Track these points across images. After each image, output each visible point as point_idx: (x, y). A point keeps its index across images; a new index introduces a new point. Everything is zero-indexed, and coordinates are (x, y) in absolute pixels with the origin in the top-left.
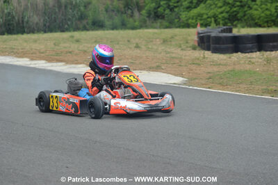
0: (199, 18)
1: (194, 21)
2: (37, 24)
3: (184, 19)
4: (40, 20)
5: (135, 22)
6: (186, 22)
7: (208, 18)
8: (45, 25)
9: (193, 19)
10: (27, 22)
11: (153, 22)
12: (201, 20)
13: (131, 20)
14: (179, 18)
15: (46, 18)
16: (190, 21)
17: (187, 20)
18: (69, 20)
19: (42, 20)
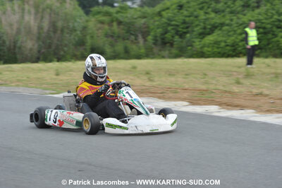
0: (216, 45)
1: (210, 49)
2: (31, 49)
3: (198, 47)
4: (33, 45)
5: (140, 49)
6: (200, 50)
7: (227, 45)
8: (39, 52)
9: (208, 47)
10: (20, 48)
11: (160, 51)
12: (218, 48)
13: (134, 47)
14: (191, 46)
15: (41, 43)
16: (206, 49)
17: (202, 48)
18: (66, 45)
19: (36, 46)
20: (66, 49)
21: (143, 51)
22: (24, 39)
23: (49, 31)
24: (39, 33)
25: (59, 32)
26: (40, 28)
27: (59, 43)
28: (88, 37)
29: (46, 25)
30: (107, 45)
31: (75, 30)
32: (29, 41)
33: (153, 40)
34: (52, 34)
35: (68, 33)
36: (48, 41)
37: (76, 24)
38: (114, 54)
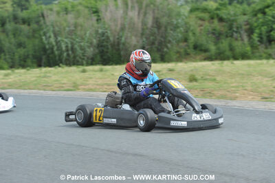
20: (169, 45)
21: (249, 48)
22: (129, 35)
23: (152, 27)
24: (143, 29)
25: (163, 29)
26: (144, 23)
27: (162, 39)
28: (190, 34)
29: (150, 21)
30: (210, 42)
31: (178, 27)
32: (133, 38)
33: (258, 37)
34: (156, 30)
35: (171, 30)
36: (152, 38)
37: (180, 21)
38: (218, 51)
